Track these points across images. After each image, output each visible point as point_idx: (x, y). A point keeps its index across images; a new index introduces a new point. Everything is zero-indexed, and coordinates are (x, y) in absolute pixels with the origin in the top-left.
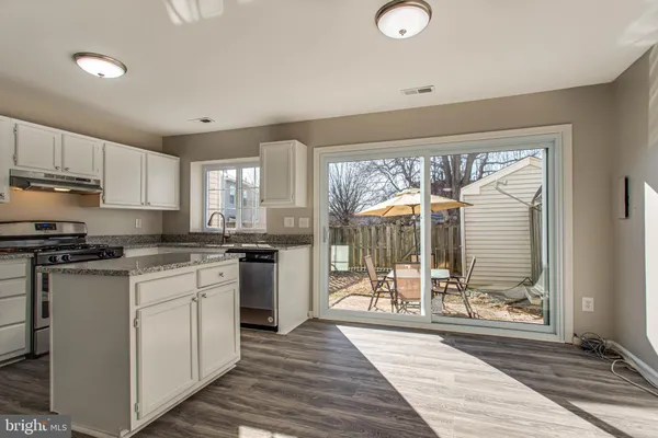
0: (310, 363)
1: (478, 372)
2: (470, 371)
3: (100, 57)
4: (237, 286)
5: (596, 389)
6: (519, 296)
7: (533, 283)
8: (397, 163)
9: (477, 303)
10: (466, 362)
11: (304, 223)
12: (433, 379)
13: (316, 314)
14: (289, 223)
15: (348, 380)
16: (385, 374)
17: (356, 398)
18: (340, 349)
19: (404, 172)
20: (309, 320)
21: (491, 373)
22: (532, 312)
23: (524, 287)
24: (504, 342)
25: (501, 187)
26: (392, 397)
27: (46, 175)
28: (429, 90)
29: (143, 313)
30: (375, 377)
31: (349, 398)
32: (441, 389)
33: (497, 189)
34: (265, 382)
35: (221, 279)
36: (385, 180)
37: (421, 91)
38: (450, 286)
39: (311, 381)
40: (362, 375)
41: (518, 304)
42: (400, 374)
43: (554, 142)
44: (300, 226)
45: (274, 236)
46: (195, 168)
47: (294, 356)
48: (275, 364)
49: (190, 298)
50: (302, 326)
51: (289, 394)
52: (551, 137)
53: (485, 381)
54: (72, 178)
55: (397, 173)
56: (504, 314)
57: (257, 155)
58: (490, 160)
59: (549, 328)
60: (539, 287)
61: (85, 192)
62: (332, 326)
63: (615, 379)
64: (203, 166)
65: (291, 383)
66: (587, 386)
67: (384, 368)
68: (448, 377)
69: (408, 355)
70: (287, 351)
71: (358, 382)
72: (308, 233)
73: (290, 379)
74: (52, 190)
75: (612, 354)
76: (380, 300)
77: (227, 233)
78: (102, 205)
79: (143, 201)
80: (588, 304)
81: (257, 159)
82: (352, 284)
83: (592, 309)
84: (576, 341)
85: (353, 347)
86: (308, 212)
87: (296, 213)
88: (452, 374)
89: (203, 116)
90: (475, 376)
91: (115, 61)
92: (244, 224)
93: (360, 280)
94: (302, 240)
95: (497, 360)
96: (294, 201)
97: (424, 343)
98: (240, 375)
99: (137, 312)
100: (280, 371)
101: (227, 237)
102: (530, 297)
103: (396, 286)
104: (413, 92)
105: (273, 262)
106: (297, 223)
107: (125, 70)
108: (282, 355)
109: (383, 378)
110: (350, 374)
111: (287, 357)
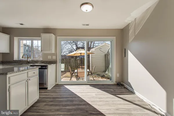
0: (60, 96)
1: (100, 92)
2: (98, 92)
4: (38, 76)
5: (121, 92)
6: (103, 75)
7: (105, 72)
8: (74, 42)
9: (95, 77)
10: (96, 90)
11: (54, 57)
12: (91, 95)
13: (57, 83)
15: (71, 99)
16: (79, 96)
17: (74, 103)
18: (67, 91)
19: (75, 44)
20: (56, 85)
21: (102, 92)
22: (106, 78)
23: (104, 73)
24: (103, 85)
25: (100, 49)
26: (83, 101)
28: (88, 25)
30: (78, 97)
31: (73, 103)
32: (93, 97)
33: (100, 50)
34: (48, 103)
35: (34, 74)
36: (71, 46)
37: (87, 25)
38: (90, 73)
39: (61, 101)
40: (74, 97)
41: (103, 77)
42: (83, 95)
43: (112, 40)
44: (53, 58)
45: (45, 61)
46: (16, 39)
47: (54, 95)
48: (50, 98)
49: (25, 81)
50: (54, 87)
51: (56, 105)
52: (112, 39)
53: (101, 94)
56: (100, 79)
58: (95, 43)
59: (111, 81)
60: (107, 72)
62: (63, 86)
63: (124, 90)
64: (19, 39)
65: (56, 102)
66: (119, 92)
67: (79, 95)
68: (94, 94)
69: (84, 91)
70: (52, 94)
71: (73, 99)
72: (55, 60)
73: (55, 101)
75: (122, 85)
76: (72, 78)
77: (28, 61)
80: (118, 75)
81: (40, 38)
82: (64, 74)
83: (119, 76)
84: (116, 83)
85: (70, 90)
86: (56, 54)
87: (52, 55)
88: (95, 94)
89: (21, 23)
90: (99, 93)
92: (33, 58)
93: (65, 73)
94: (54, 62)
95: (103, 89)
96: (52, 51)
97: (86, 87)
98: (39, 103)
99: (9, 86)
100: (52, 100)
101: (28, 62)
102: (105, 75)
103: (77, 74)
104: (85, 25)
105: (46, 69)
106: (52, 57)
108: (51, 95)
109: (79, 97)
110: (71, 97)
111: (52, 96)
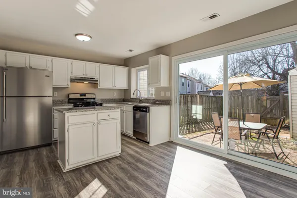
0: (147, 161)
3: (82, 34)
11: (168, 94)
13: (172, 139)
14: (162, 94)
15: (154, 172)
20: (169, 142)
27: (81, 78)
29: (70, 128)
34: (122, 164)
35: (108, 118)
45: (157, 101)
46: (133, 71)
49: (93, 124)
54: (89, 78)
55: (262, 64)
57: (148, 64)
61: (93, 82)
62: (176, 146)
64: (137, 70)
70: (144, 154)
72: (169, 99)
74: (83, 83)
78: (99, 88)
79: (114, 85)
91: (86, 35)
96: (160, 83)
98: (119, 159)
99: (68, 127)
100: (133, 161)
105: (147, 112)
106: (165, 94)
107: (91, 38)
108: (140, 155)
